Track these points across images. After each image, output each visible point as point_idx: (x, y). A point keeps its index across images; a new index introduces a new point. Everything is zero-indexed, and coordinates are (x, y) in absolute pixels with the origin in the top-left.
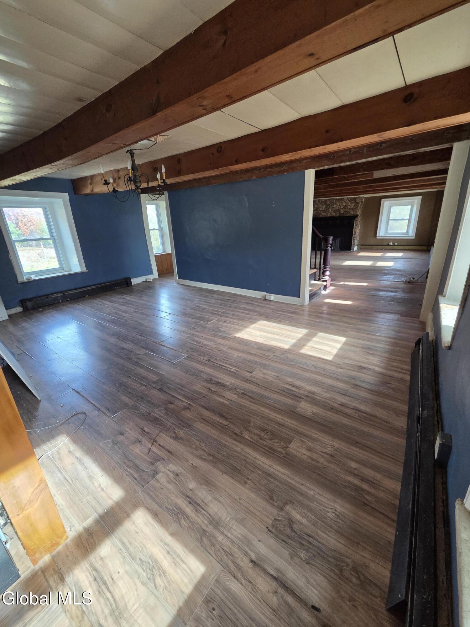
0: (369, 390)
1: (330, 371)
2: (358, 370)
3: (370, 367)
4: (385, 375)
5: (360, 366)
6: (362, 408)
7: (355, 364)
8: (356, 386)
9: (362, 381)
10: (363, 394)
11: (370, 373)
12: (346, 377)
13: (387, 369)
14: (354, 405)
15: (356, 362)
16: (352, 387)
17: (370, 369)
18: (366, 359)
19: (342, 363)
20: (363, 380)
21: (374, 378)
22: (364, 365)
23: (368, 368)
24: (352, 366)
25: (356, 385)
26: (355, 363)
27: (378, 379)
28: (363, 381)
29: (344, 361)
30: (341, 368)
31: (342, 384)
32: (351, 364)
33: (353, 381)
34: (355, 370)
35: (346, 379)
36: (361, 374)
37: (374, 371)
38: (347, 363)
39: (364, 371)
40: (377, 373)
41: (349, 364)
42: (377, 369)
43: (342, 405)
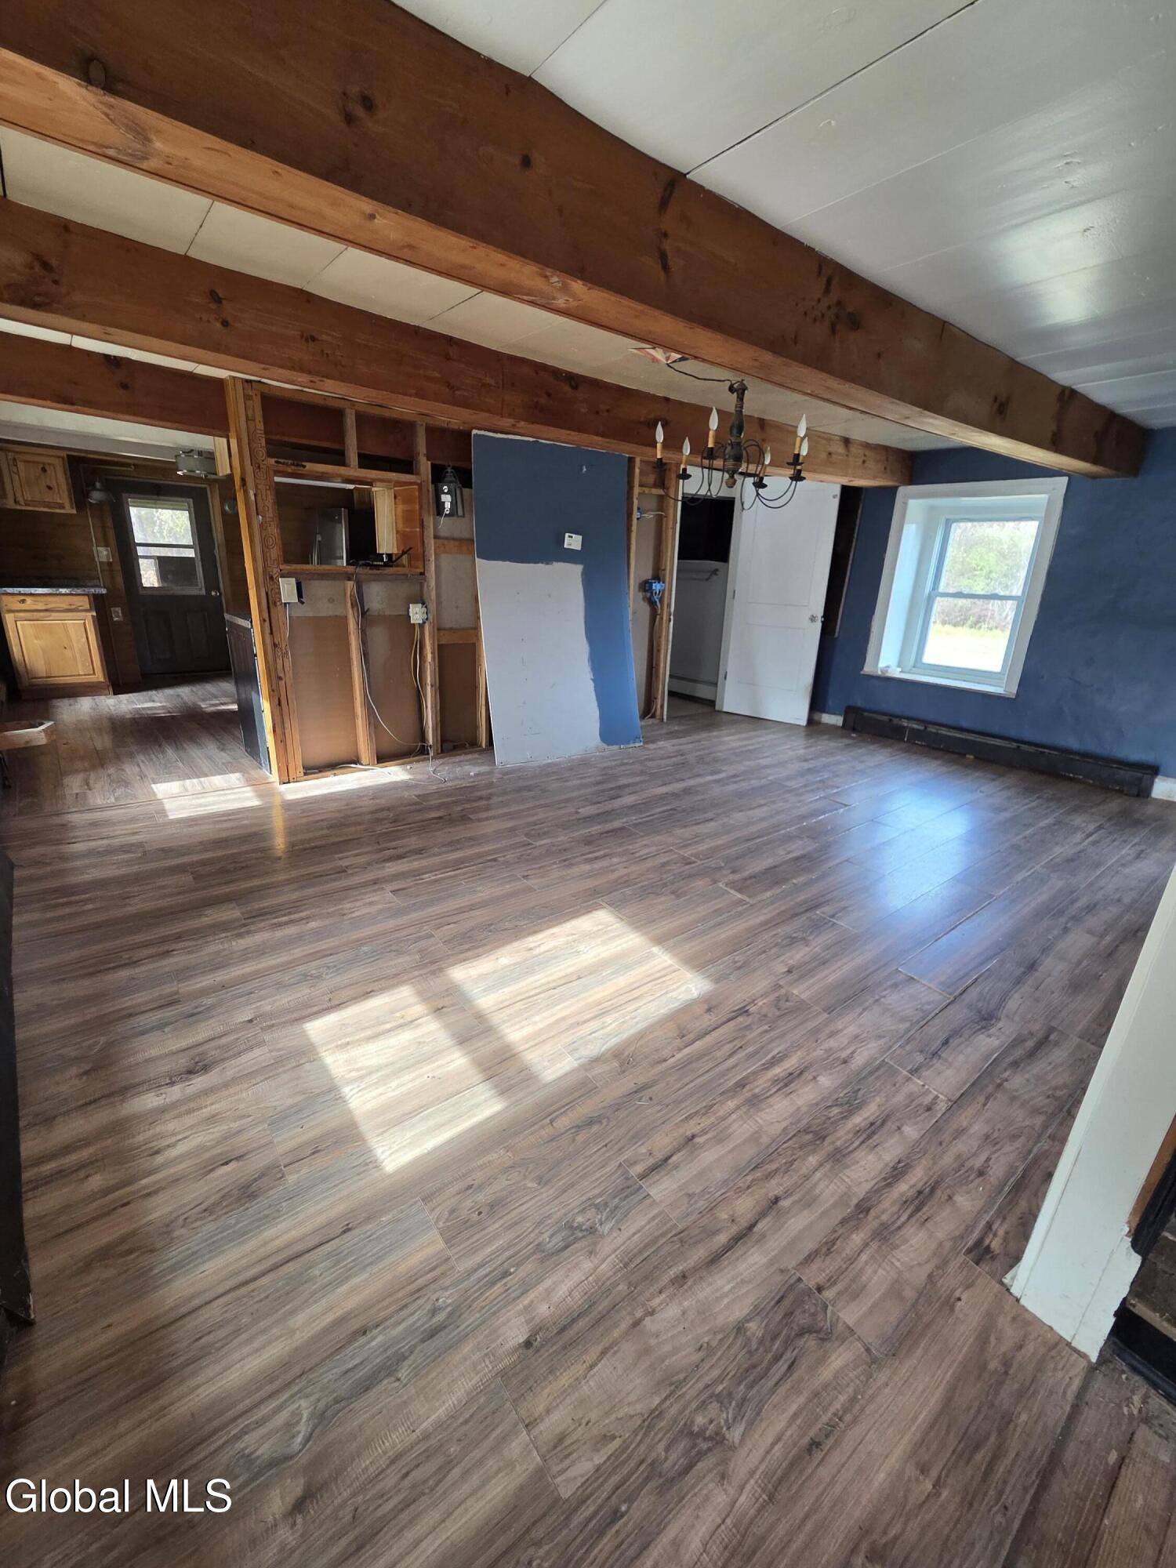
0: (131, 1015)
1: (262, 992)
2: (201, 1049)
3: (175, 1092)
4: (112, 1094)
5: (206, 1069)
6: (124, 974)
7: (227, 1064)
8: (172, 1002)
9: (167, 1024)
10: (141, 998)
11: (164, 1067)
12: (212, 1007)
13: (119, 1128)
14: (143, 968)
15: (230, 1074)
16: (177, 993)
17: (172, 1083)
18: (213, 1119)
19: (267, 1038)
20: (166, 1030)
21: (140, 1057)
22: (199, 1082)
23: (182, 1081)
24: (232, 1052)
25: (170, 1004)
26: (232, 1068)
27: (126, 1062)
28: (161, 1026)
29: (265, 1049)
30: (251, 1021)
31: (204, 984)
32: (239, 1054)
33: (186, 1008)
34: (212, 1044)
35: (208, 1001)
36: (184, 1044)
37: (155, 1085)
38: (252, 1048)
39: (183, 1062)
40: (144, 1082)
41: (246, 1050)
42: (150, 1101)
43: (166, 954)
